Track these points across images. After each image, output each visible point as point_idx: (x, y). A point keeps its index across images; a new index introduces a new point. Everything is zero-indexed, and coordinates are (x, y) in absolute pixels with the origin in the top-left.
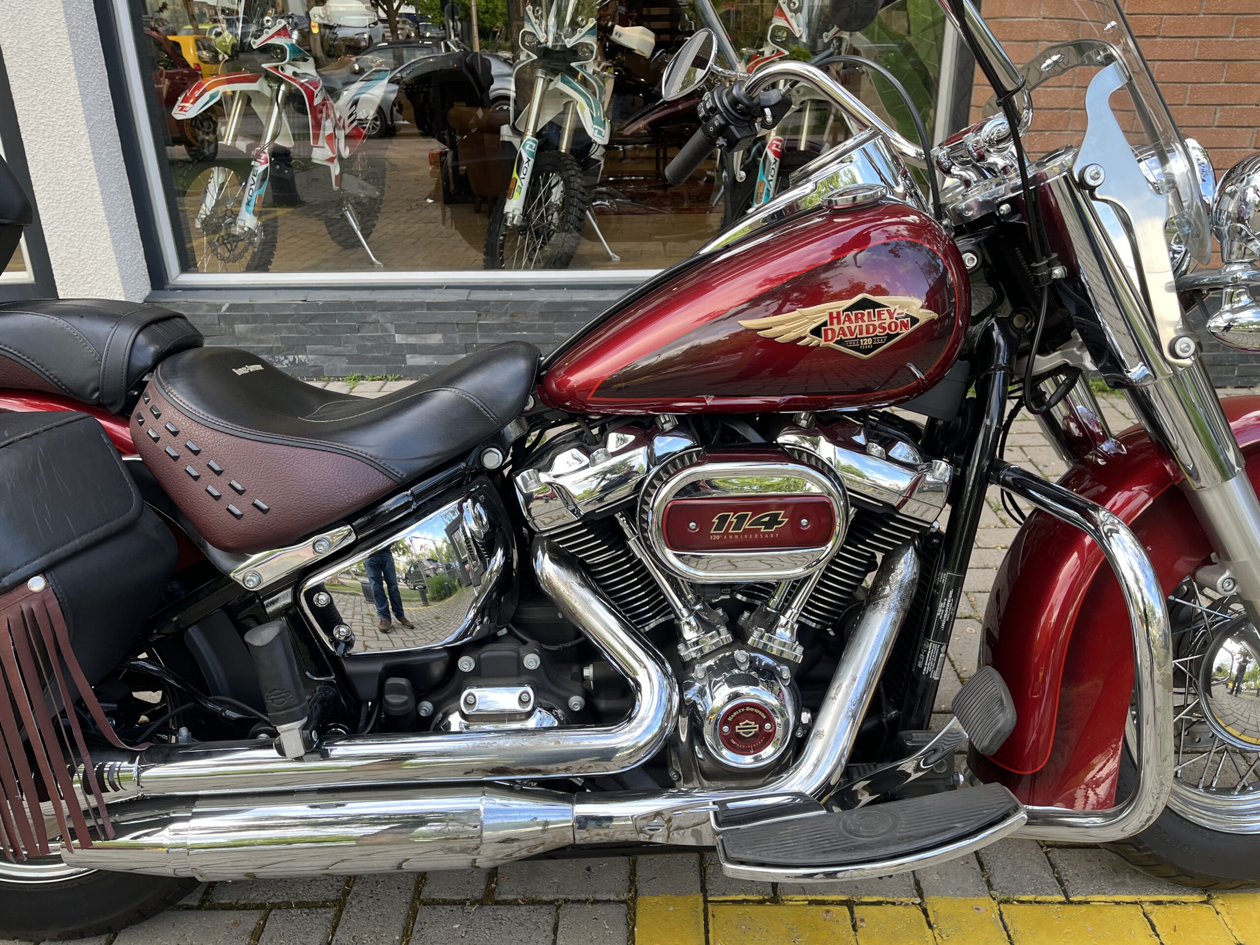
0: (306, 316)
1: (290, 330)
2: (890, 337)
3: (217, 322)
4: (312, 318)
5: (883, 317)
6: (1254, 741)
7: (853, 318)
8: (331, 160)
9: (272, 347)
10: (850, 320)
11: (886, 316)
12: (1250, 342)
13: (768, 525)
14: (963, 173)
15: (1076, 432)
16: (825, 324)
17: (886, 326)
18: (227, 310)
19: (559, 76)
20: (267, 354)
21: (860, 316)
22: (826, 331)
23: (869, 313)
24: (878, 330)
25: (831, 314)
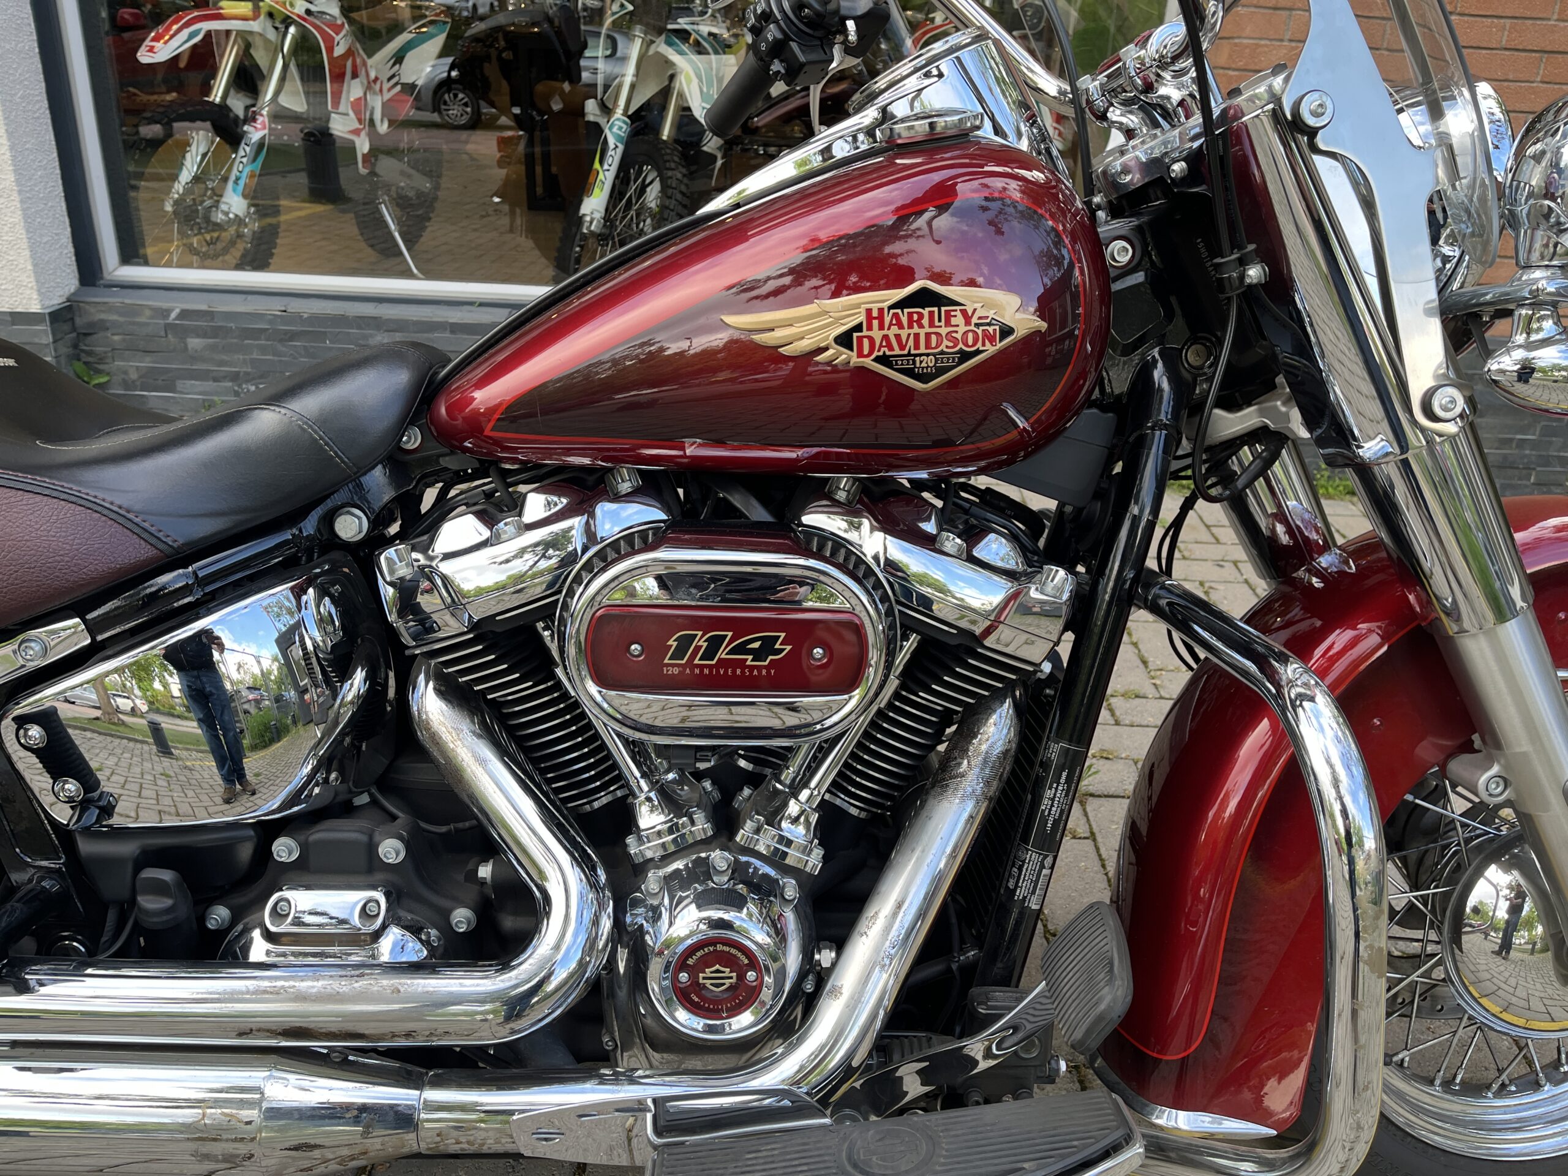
0: (286, 332)
1: (263, 350)
2: (965, 356)
3: (163, 333)
4: (293, 336)
5: (953, 321)
6: (1521, 1022)
7: (904, 320)
8: (356, 132)
9: (238, 373)
10: (900, 326)
11: (959, 320)
12: (1554, 398)
13: (758, 655)
14: (1124, 120)
15: (1285, 539)
16: (858, 328)
17: (959, 336)
18: (177, 318)
19: (663, 37)
20: (232, 380)
21: (915, 317)
22: (860, 339)
23: (931, 314)
24: (946, 342)
25: (869, 312)
